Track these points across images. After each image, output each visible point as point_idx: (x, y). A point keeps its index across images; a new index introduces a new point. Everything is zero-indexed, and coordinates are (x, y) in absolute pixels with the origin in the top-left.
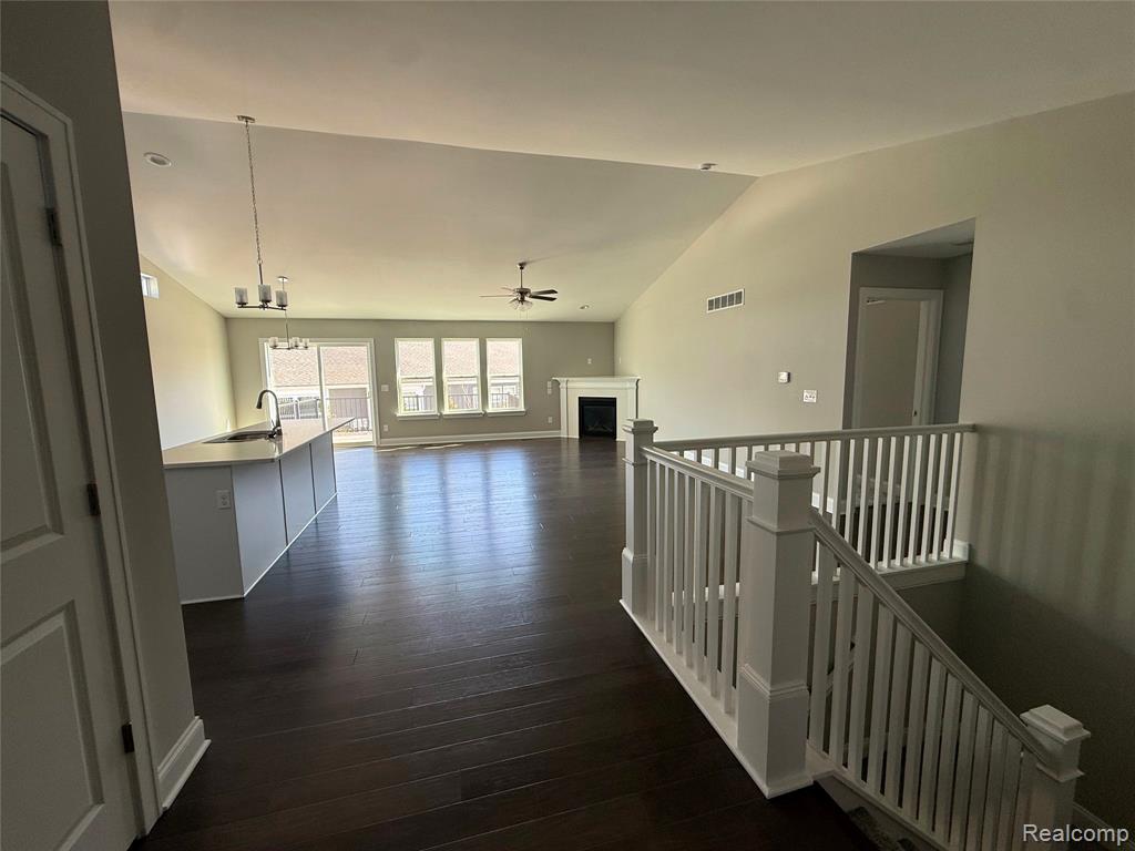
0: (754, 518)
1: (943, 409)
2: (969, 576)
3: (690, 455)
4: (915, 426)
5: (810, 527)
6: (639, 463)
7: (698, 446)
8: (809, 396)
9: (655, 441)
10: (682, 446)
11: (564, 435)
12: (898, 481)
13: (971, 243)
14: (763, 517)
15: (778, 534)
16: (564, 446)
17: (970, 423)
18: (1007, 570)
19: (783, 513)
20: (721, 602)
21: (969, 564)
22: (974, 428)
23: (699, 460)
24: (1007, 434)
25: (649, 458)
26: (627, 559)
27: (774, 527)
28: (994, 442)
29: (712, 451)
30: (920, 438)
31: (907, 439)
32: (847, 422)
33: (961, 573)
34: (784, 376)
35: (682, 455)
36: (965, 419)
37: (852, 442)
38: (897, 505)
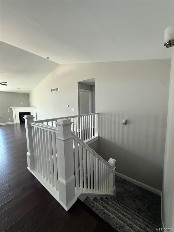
0: (59, 137)
1: (93, 111)
2: (99, 139)
3: (45, 123)
4: (89, 113)
5: (72, 137)
6: (29, 127)
7: (47, 121)
8: (73, 110)
9: (34, 121)
10: (42, 122)
11: (15, 123)
12: (88, 124)
13: (95, 83)
14: (60, 137)
15: (64, 141)
16: (15, 126)
17: (97, 113)
18: (103, 137)
19: (65, 135)
20: (53, 160)
21: (99, 137)
22: (97, 114)
23: (48, 125)
24: (102, 114)
25: (32, 125)
26: (28, 155)
27: (63, 139)
28: (100, 116)
29: (51, 122)
30: (90, 116)
31: (89, 116)
32: (79, 114)
33: (98, 139)
34: (68, 106)
35: (43, 124)
36: (96, 112)
37: (80, 117)
38: (88, 129)
